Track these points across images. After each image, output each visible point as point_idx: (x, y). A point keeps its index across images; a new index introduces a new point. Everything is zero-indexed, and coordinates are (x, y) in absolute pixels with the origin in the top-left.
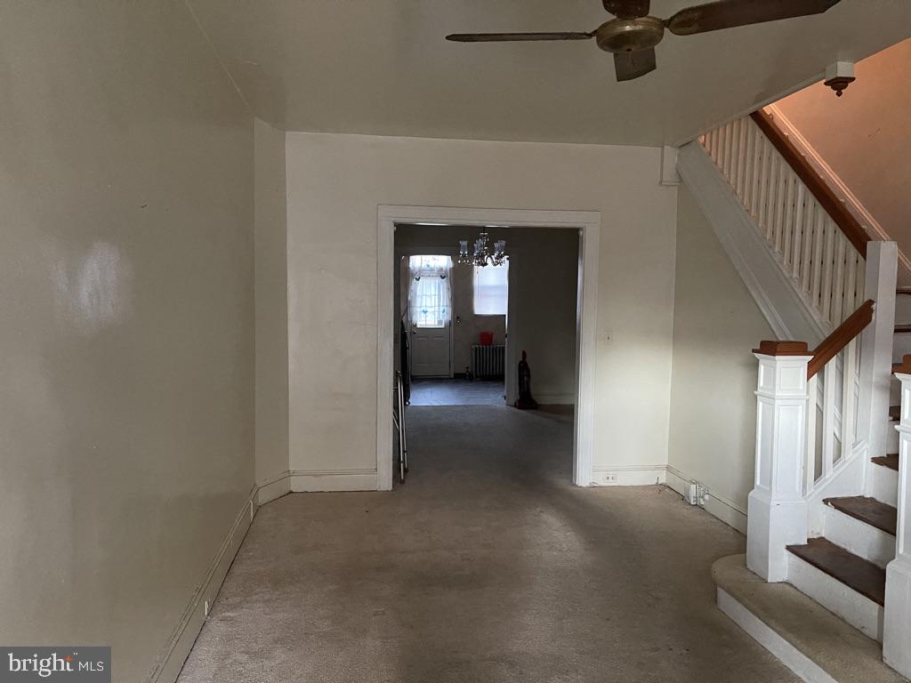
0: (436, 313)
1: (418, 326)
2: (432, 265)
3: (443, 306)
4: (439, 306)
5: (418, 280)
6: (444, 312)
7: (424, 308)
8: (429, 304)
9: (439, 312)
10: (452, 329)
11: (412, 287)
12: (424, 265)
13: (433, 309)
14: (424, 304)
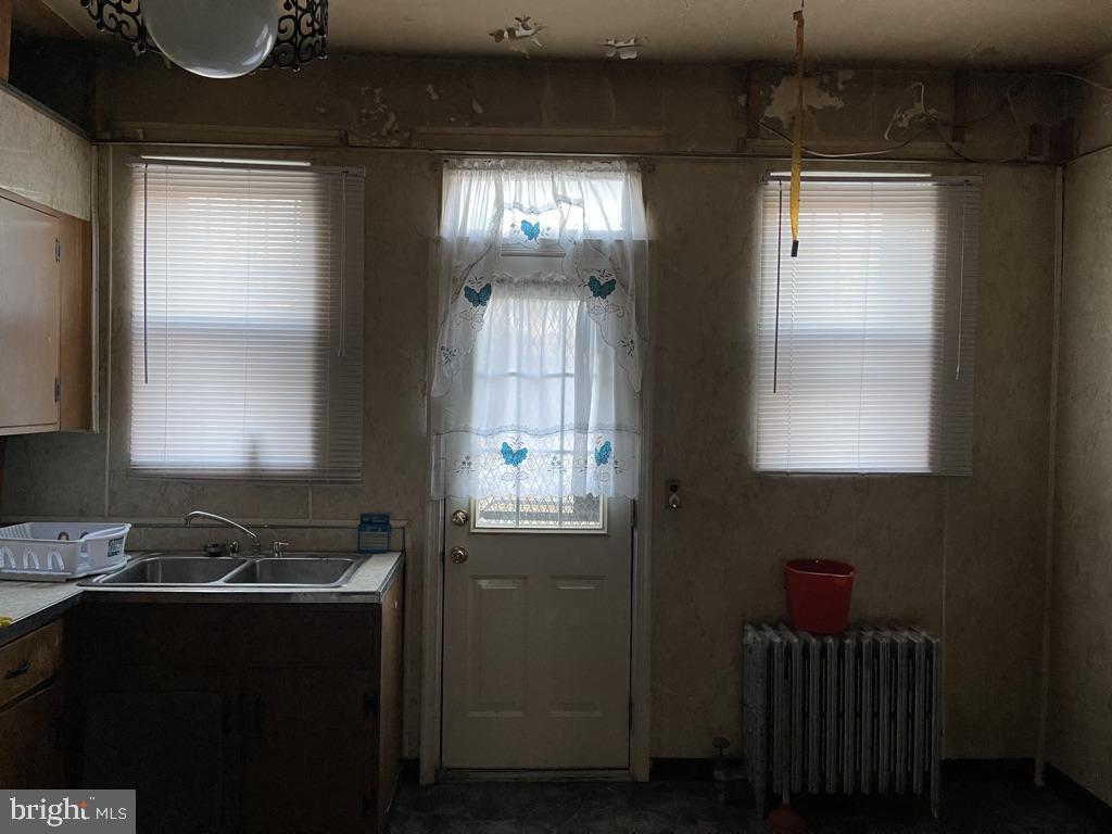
0: (568, 461)
1: (482, 523)
2: (550, 224)
3: (600, 428)
4: (581, 428)
5: (480, 298)
6: (602, 458)
7: (509, 439)
8: (533, 421)
9: (580, 453)
10: (644, 538)
11: (450, 334)
12: (511, 224)
13: (554, 443)
14: (510, 419)
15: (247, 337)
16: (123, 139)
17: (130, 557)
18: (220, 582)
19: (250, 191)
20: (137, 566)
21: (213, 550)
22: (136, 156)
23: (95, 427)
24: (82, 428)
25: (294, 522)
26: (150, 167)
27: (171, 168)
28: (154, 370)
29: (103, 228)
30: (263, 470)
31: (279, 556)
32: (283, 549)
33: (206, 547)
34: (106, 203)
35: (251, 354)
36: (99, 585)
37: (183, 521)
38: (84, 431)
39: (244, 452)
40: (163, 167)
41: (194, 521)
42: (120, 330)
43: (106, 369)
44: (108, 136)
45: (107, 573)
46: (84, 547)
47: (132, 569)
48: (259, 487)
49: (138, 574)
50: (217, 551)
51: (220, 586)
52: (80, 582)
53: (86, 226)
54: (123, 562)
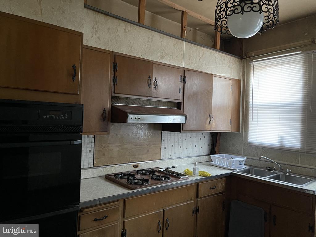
15: (280, 107)
16: (249, 57)
17: (246, 166)
18: (266, 177)
19: (282, 64)
20: (248, 169)
21: (268, 168)
22: (252, 61)
23: (240, 131)
24: (237, 131)
25: (294, 164)
26: (255, 63)
27: (260, 62)
28: (254, 117)
29: (244, 81)
30: (285, 147)
31: (288, 174)
32: (290, 172)
33: (267, 167)
34: (244, 74)
35: (281, 112)
36: (236, 172)
37: (258, 158)
38: (238, 133)
39: (279, 141)
40: (258, 62)
41: (261, 159)
42: (247, 106)
43: (243, 116)
44: (246, 57)
45: (239, 169)
46: (233, 161)
47: (246, 170)
48: (283, 152)
49: (248, 171)
50: (270, 169)
51: (266, 179)
52: (232, 170)
53: (240, 81)
54: (244, 167)
